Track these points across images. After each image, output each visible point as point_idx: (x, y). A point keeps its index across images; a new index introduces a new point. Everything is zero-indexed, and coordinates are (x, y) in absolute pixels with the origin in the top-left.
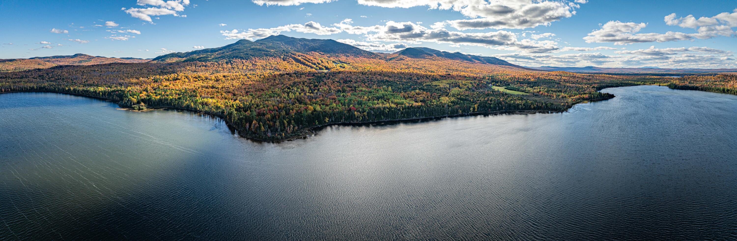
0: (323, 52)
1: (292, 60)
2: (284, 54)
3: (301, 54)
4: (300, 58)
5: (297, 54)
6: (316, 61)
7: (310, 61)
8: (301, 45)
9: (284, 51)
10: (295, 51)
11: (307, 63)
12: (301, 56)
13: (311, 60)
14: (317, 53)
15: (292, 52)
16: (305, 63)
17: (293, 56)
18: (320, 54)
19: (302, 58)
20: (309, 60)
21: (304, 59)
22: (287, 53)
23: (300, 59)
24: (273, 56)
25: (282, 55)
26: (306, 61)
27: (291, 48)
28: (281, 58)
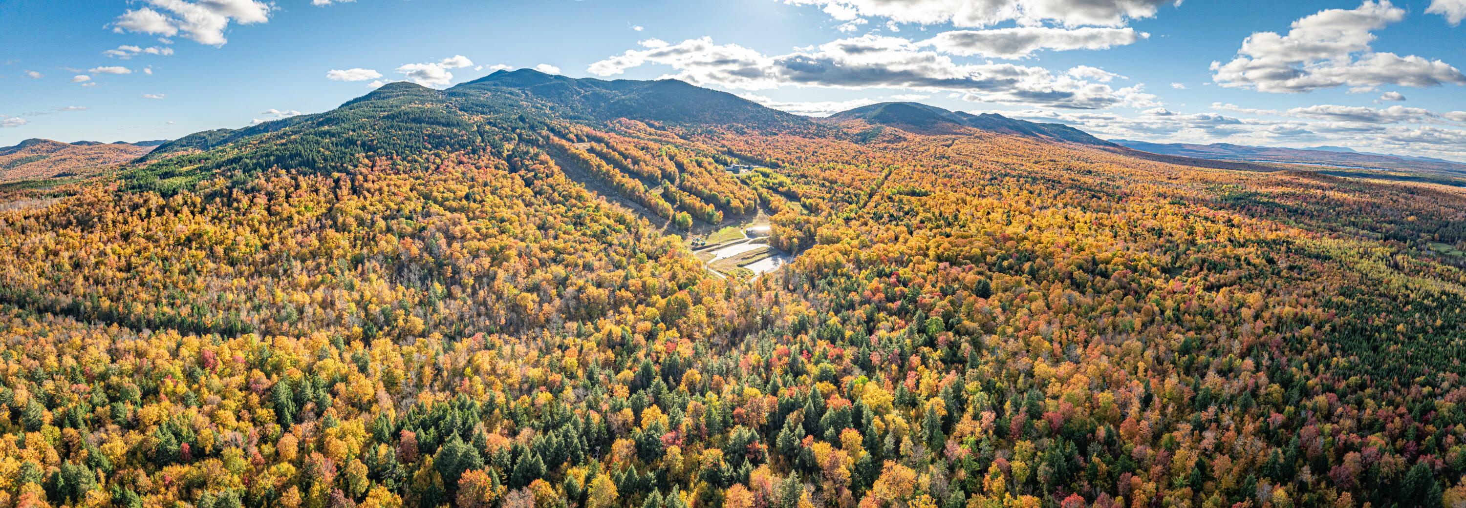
0: (657, 119)
1: (552, 163)
2: (520, 135)
3: (586, 129)
4: (581, 149)
5: (574, 129)
6: (650, 167)
7: (628, 163)
8: (584, 97)
9: (522, 119)
10: (565, 116)
11: (618, 176)
12: (591, 138)
13: (636, 162)
14: (641, 125)
15: (554, 123)
16: (612, 177)
17: (556, 139)
18: (651, 126)
19: (591, 150)
20: (626, 157)
21: (600, 155)
22: (532, 128)
23: (586, 155)
24: (464, 147)
25: (508, 140)
26: (610, 167)
27: (552, 108)
28: (499, 155)
